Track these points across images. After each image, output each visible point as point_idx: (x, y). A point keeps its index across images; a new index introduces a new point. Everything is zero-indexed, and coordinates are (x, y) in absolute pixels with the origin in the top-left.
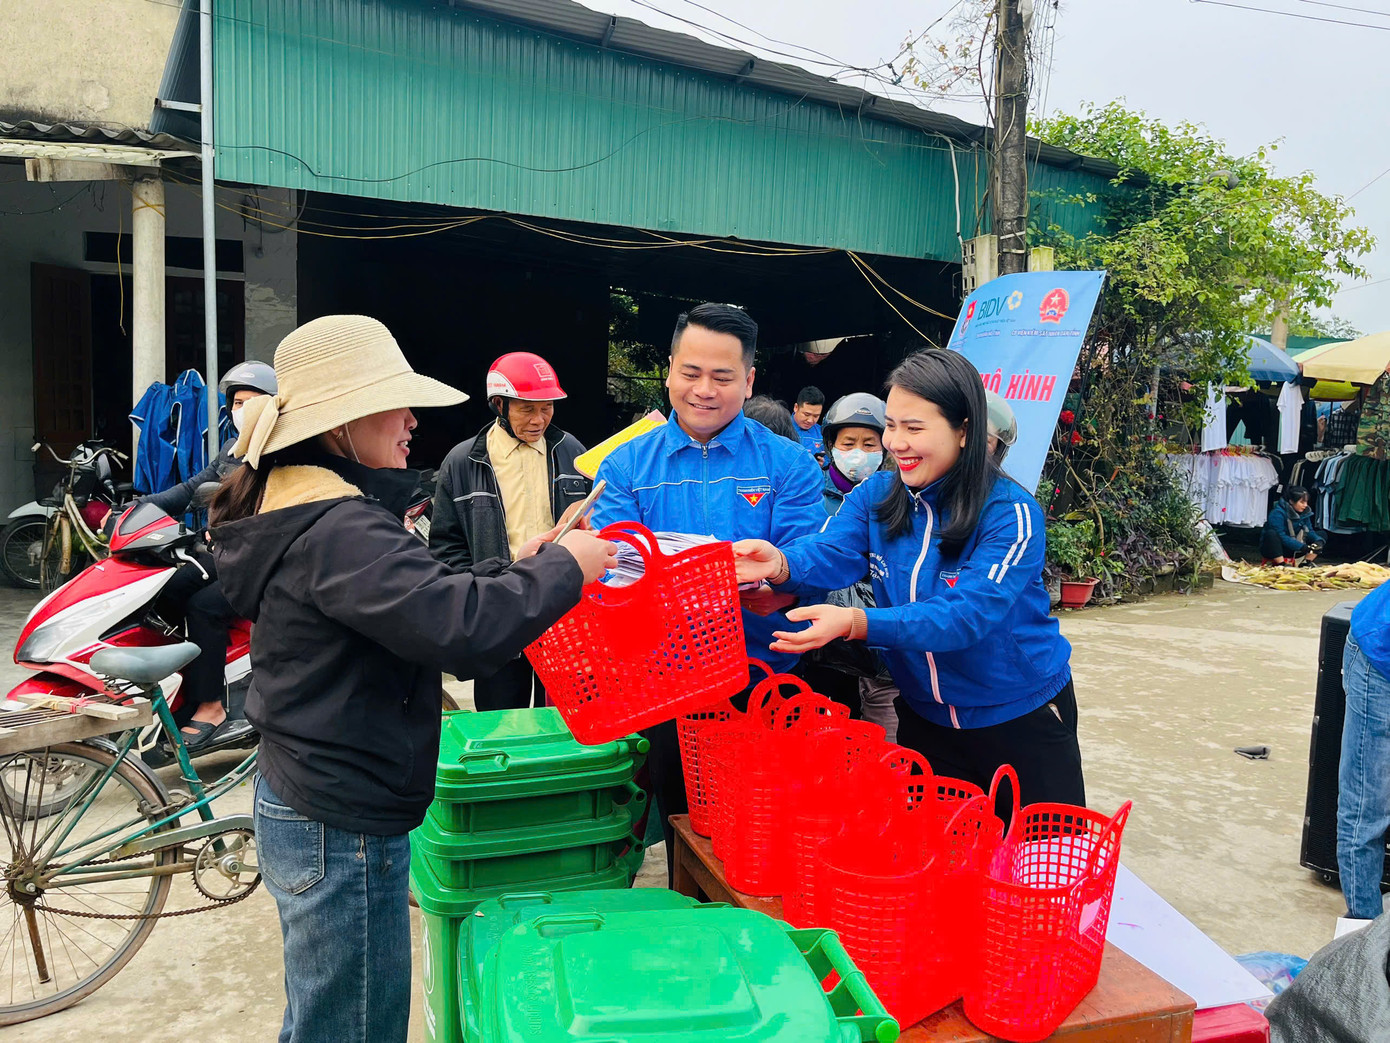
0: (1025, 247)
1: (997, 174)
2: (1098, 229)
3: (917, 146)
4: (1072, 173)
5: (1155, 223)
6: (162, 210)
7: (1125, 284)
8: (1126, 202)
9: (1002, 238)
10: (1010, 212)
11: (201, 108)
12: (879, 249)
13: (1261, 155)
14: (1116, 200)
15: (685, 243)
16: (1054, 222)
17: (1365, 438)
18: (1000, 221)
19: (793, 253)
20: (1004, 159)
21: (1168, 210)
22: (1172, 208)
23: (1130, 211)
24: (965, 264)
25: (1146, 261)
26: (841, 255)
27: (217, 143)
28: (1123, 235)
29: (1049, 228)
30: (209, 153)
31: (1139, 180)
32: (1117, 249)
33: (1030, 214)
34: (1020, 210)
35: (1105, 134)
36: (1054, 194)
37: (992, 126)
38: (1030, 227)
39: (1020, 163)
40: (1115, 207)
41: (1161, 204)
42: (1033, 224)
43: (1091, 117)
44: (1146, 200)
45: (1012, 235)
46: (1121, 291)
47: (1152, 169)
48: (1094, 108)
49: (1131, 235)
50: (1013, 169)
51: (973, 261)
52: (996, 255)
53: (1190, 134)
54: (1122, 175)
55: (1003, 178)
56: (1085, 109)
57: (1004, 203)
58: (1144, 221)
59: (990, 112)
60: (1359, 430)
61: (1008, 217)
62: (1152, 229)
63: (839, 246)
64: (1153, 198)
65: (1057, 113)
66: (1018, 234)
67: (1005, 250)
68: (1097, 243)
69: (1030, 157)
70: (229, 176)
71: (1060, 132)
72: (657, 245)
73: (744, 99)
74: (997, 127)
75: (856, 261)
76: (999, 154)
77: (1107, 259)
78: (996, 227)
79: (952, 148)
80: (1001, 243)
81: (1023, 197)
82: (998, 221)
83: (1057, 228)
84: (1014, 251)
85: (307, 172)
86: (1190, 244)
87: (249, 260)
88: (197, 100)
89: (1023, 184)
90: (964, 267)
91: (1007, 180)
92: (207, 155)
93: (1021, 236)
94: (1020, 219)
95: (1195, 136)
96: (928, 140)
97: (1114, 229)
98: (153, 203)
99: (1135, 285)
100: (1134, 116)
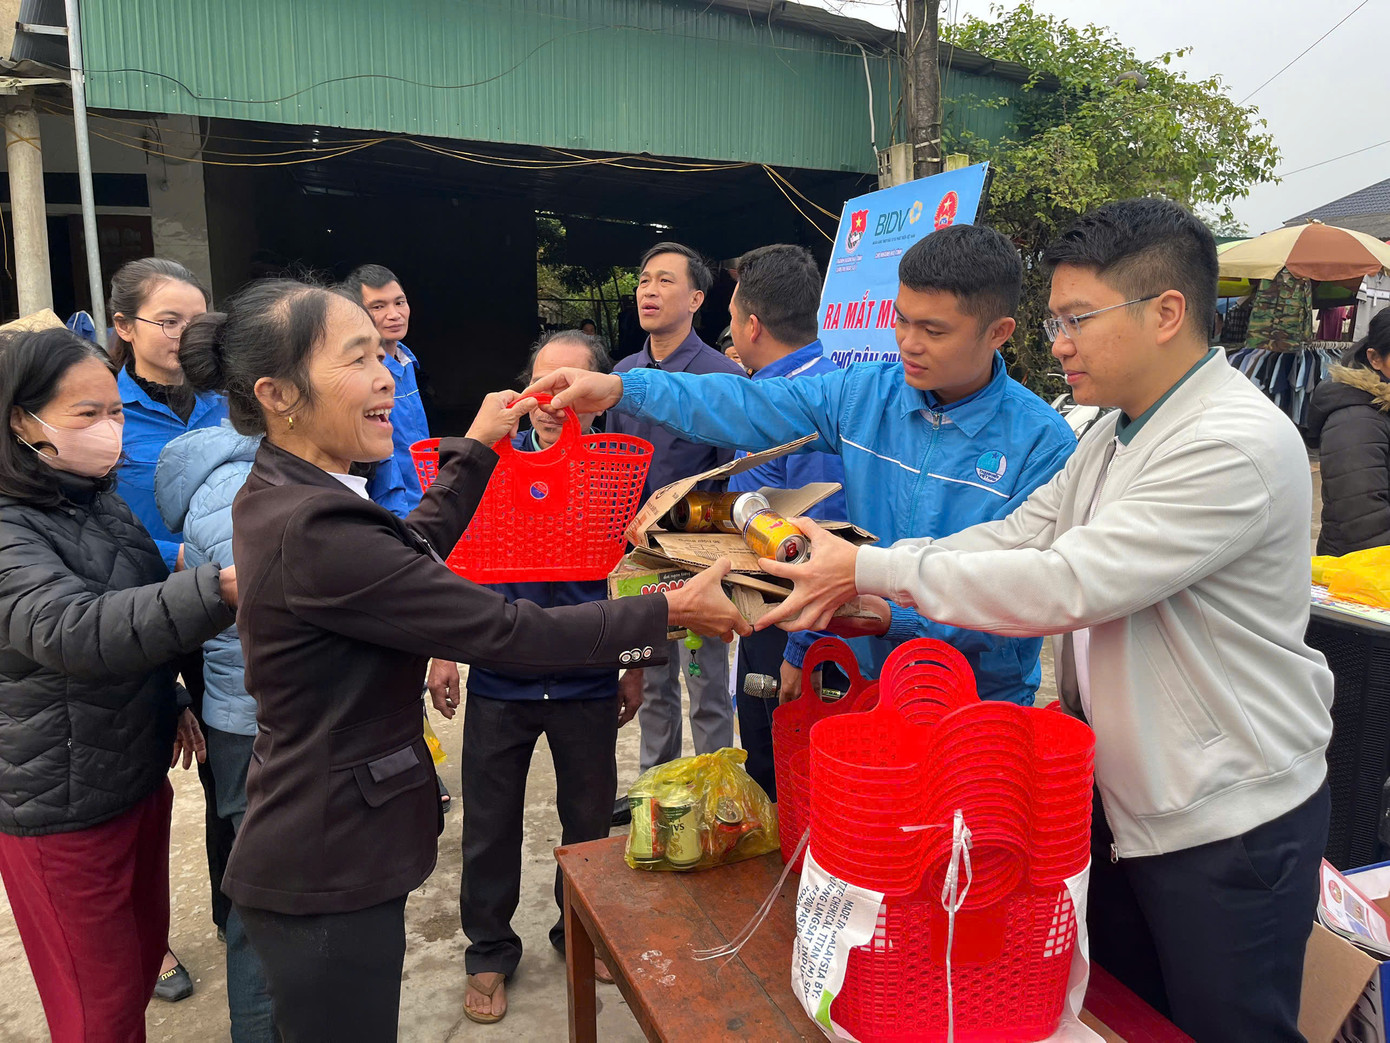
0: (940, 155)
1: (911, 81)
2: (1010, 135)
3: (829, 53)
4: (984, 79)
5: (1067, 128)
6: (38, 143)
7: (1039, 191)
8: (1037, 106)
9: (917, 146)
10: (924, 119)
11: (67, 31)
12: (795, 163)
13: (1167, 60)
14: (1027, 105)
15: (597, 161)
16: (968, 129)
17: (1260, 332)
18: (915, 130)
19: (709, 168)
20: (916, 64)
21: (1080, 114)
22: (1085, 112)
23: (1042, 115)
24: (881, 174)
25: (1058, 167)
26: (757, 169)
27: (86, 68)
28: (1035, 140)
29: (962, 134)
30: (79, 79)
31: (1050, 83)
32: (1030, 154)
33: (944, 121)
34: (935, 117)
35: (1016, 36)
36: (966, 100)
37: (903, 30)
38: (944, 134)
39: (933, 68)
40: (1027, 112)
41: (1072, 107)
42: (947, 131)
43: (1001, 21)
44: (1057, 104)
45: (926, 144)
46: (1035, 197)
47: (1062, 73)
48: (1004, 12)
49: (1044, 140)
50: (926, 74)
51: (889, 171)
52: (912, 164)
53: (1097, 37)
54: (1033, 78)
55: (917, 84)
56: (995, 13)
57: (918, 110)
58: (1057, 125)
59: (901, 15)
60: (1251, 323)
61: (922, 125)
62: (1063, 133)
63: (754, 159)
64: (1064, 102)
65: (967, 18)
66: (933, 142)
67: (920, 159)
68: (1010, 148)
69: (943, 63)
70: (102, 102)
71: (971, 36)
72: (566, 164)
73: (651, 9)
74: (908, 31)
75: (772, 175)
76: (912, 60)
77: (1020, 165)
78: (911, 135)
79: (864, 54)
80: (916, 152)
81: (937, 104)
82: (913, 130)
83: (970, 134)
84: (929, 159)
85: (186, 95)
86: (1101, 147)
87: (153, 193)
88: (63, 23)
89: (937, 90)
90: (881, 178)
91: (921, 86)
92: (76, 81)
93: (936, 144)
94: (934, 127)
95: (1102, 39)
96: (841, 47)
97: (1027, 133)
98: (27, 136)
99: (1048, 191)
100: (1042, 19)
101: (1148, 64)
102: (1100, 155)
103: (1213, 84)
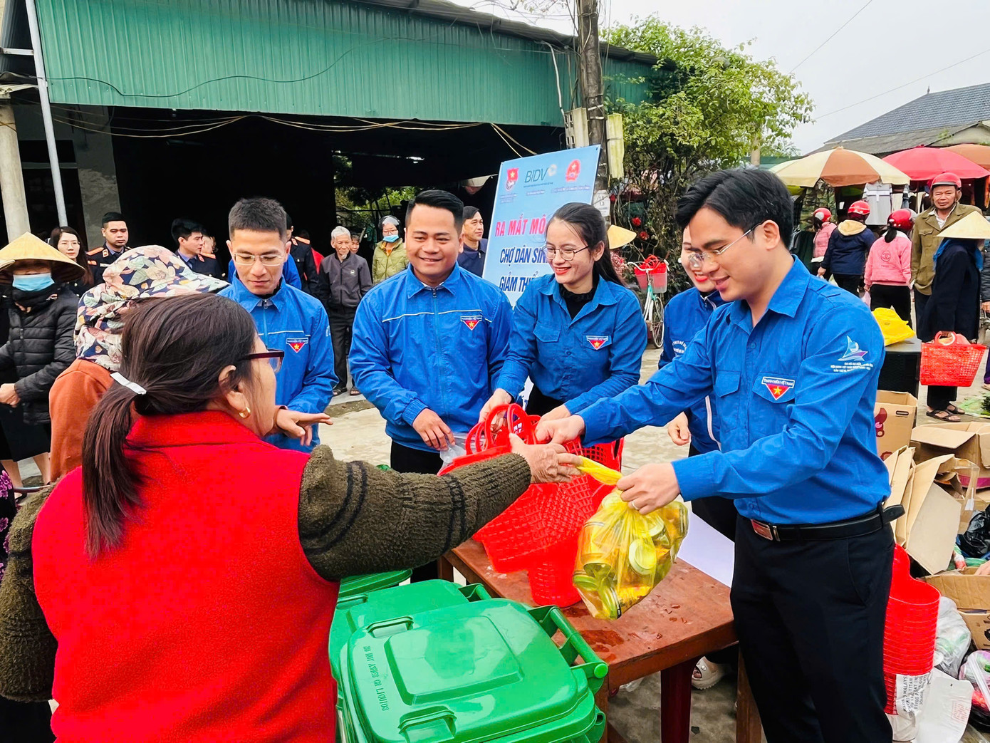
0: (603, 114)
1: (583, 67)
2: (647, 99)
3: (530, 51)
4: (629, 64)
5: (682, 94)
6: (14, 126)
7: (666, 135)
8: (663, 81)
9: (589, 109)
10: (592, 92)
11: (33, 52)
12: (512, 121)
13: (742, 48)
14: (657, 79)
15: (385, 125)
16: (620, 96)
17: (806, 220)
18: (587, 99)
19: (457, 127)
20: (586, 57)
21: (689, 85)
22: (692, 83)
23: (666, 86)
24: (567, 128)
25: (679, 119)
26: (486, 127)
27: (48, 77)
28: (663, 103)
29: (617, 100)
30: (44, 84)
31: (670, 66)
32: (661, 112)
33: (606, 92)
34: (599, 91)
35: (648, 35)
36: (619, 78)
37: (577, 35)
38: (606, 100)
39: (596, 59)
40: (656, 84)
41: (684, 81)
42: (607, 98)
43: (637, 25)
44: (675, 79)
45: (595, 108)
46: (664, 139)
47: (677, 59)
48: (639, 19)
49: (668, 102)
50: (592, 64)
51: (572, 126)
52: (586, 121)
53: (698, 34)
54: (660, 63)
55: (587, 70)
56: (634, 21)
57: (588, 86)
58: (675, 93)
59: (575, 27)
60: (802, 215)
61: (592, 96)
62: (680, 98)
63: (485, 121)
64: (679, 78)
65: (616, 24)
66: (599, 106)
67: (591, 118)
68: (647, 108)
69: (603, 55)
70: (61, 100)
71: (619, 36)
72: (364, 128)
73: (415, 25)
74: (580, 36)
75: (497, 130)
76: (583, 54)
77: (655, 119)
78: (585, 103)
79: (553, 52)
80: (589, 113)
81: (600, 82)
82: (586, 99)
83: (622, 100)
84: (597, 118)
85: (116, 92)
86: (703, 107)
87: (79, 154)
88: (30, 47)
89: (600, 74)
90: (566, 130)
91: (590, 71)
92: (42, 86)
93: (601, 108)
94: (599, 97)
95: (701, 36)
96: (537, 47)
97: (657, 99)
98: (6, 122)
99: (672, 135)
100: (664, 24)
101: (729, 52)
102: (703, 110)
103: (770, 63)
